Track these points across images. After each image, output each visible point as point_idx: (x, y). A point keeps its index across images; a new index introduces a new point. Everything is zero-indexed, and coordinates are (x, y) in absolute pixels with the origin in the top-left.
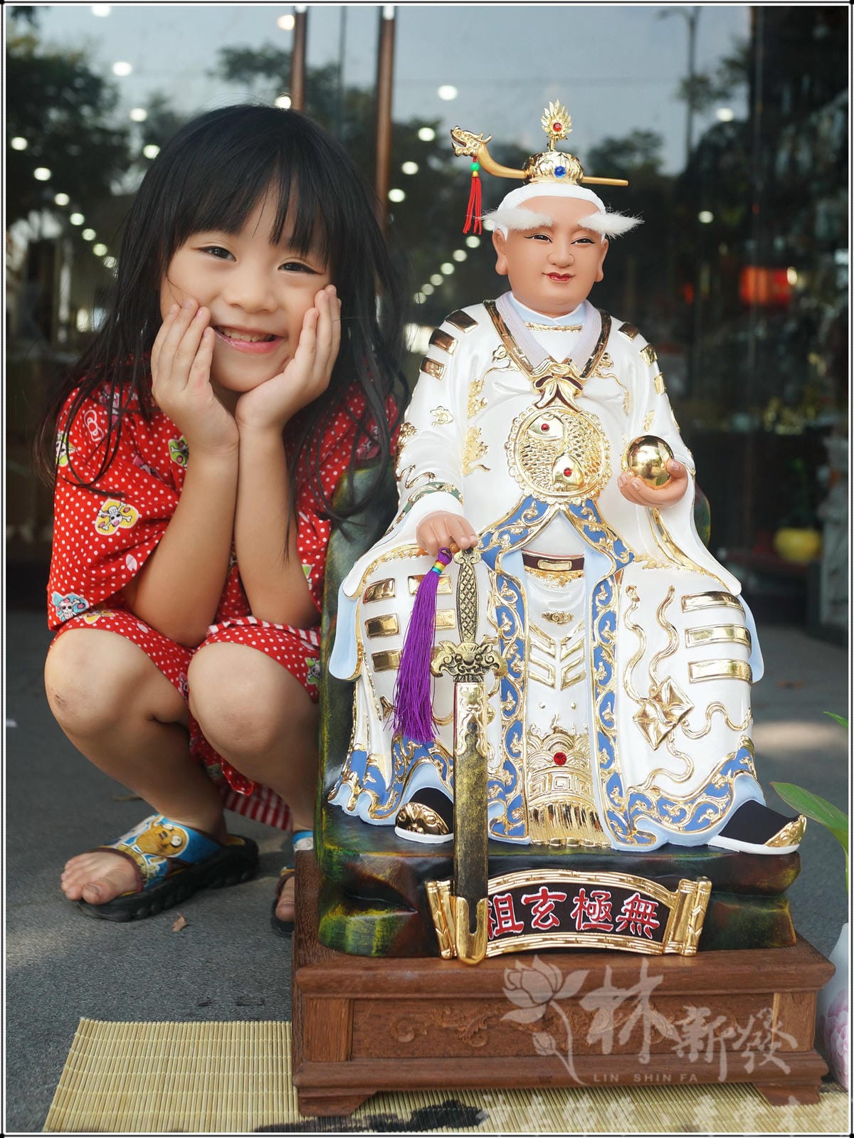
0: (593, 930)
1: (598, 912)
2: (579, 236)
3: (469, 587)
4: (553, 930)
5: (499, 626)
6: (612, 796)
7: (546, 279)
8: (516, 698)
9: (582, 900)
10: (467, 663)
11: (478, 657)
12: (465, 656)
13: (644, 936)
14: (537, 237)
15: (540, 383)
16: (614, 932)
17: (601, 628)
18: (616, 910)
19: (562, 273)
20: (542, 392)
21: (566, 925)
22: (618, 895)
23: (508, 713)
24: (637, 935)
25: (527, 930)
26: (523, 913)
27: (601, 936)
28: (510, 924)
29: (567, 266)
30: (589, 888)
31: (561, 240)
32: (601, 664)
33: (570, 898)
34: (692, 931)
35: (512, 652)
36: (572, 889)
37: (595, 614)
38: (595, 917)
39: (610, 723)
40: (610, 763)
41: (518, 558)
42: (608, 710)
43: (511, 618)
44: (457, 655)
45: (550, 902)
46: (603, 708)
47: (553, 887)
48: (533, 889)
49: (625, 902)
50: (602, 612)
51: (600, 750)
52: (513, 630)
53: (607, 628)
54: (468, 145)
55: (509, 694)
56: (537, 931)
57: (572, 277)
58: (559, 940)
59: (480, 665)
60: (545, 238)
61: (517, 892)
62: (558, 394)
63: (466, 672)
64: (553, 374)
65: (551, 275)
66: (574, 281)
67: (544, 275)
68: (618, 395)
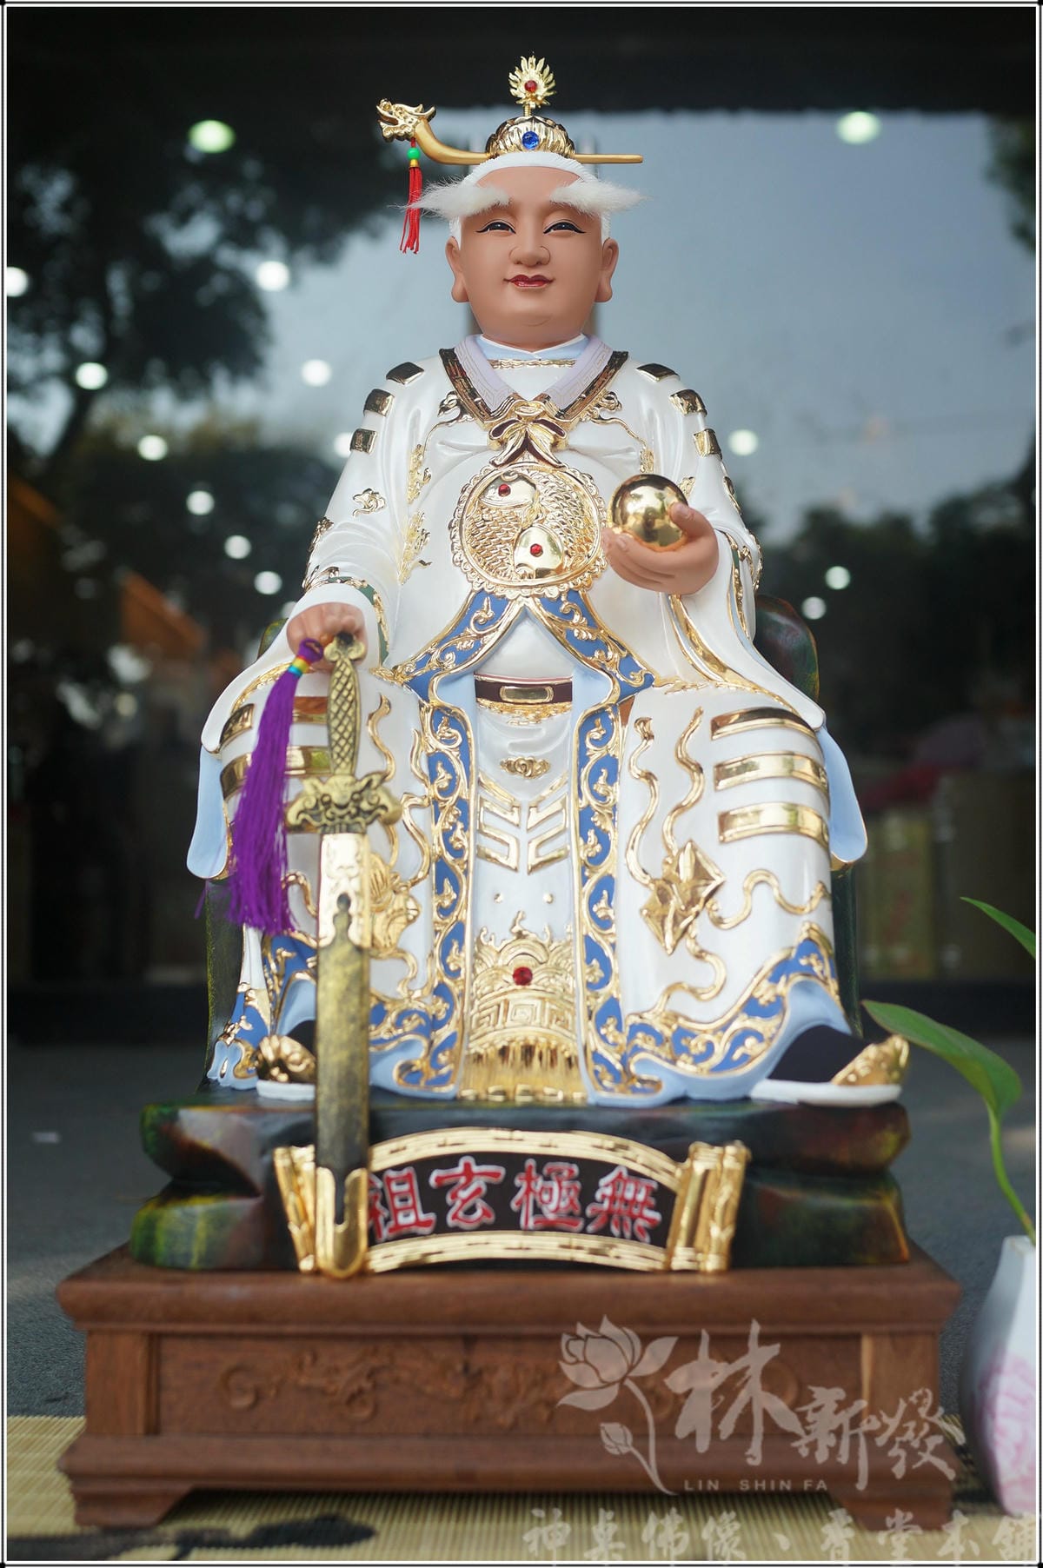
0: (549, 1227)
1: (557, 1198)
2: (554, 219)
3: (345, 693)
4: (483, 1227)
5: (432, 782)
6: (603, 1031)
7: (510, 287)
8: (457, 889)
9: (529, 1179)
10: (340, 807)
11: (356, 796)
12: (336, 797)
13: (634, 1238)
14: (493, 227)
15: (498, 432)
16: (584, 1231)
17: (593, 779)
18: (587, 1196)
19: (530, 274)
20: (503, 443)
21: (506, 1221)
22: (592, 1171)
23: (444, 911)
24: (622, 1236)
25: (441, 1229)
26: (435, 1200)
27: (564, 1239)
28: (412, 1219)
29: (539, 263)
30: (542, 1160)
31: (527, 225)
32: (591, 833)
33: (509, 1178)
34: (718, 1232)
35: (452, 819)
36: (513, 1162)
37: (583, 758)
38: (553, 1206)
39: (604, 923)
40: (605, 981)
41: (468, 684)
42: (603, 904)
43: (449, 768)
44: (324, 795)
45: (479, 1183)
46: (594, 899)
47: (482, 1157)
48: (450, 1161)
49: (603, 1182)
50: (595, 754)
51: (588, 961)
52: (453, 784)
53: (601, 780)
54: (401, 122)
55: (447, 883)
56: (457, 1230)
57: (551, 282)
58: (500, 1245)
59: (359, 809)
60: (504, 227)
61: (423, 1166)
62: (527, 445)
63: (337, 820)
64: (519, 417)
65: (517, 280)
66: (553, 288)
67: (505, 280)
68: (628, 450)
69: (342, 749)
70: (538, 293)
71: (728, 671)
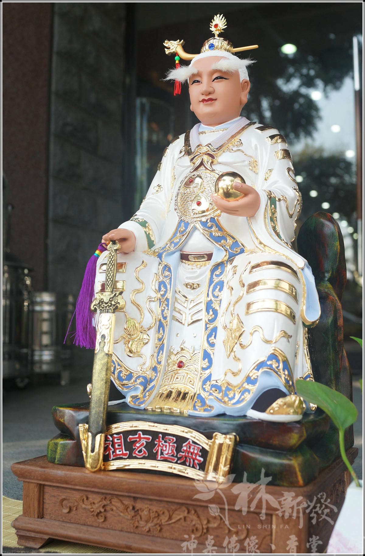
0: (165, 460)
1: (168, 449)
2: (215, 76)
4: (144, 458)
5: (159, 292)
6: (204, 386)
7: (202, 103)
8: (164, 332)
9: (159, 441)
10: (106, 303)
11: (111, 299)
12: (106, 300)
13: (193, 467)
14: (195, 82)
15: (193, 159)
16: (177, 463)
17: (214, 290)
18: (179, 449)
19: (206, 98)
20: (194, 163)
21: (152, 456)
22: (181, 440)
23: (160, 340)
24: (189, 466)
25: (131, 457)
26: (130, 446)
27: (170, 464)
28: (121, 453)
29: (210, 93)
30: (165, 435)
32: (211, 311)
33: (153, 440)
34: (223, 467)
35: (164, 305)
36: (155, 434)
37: (211, 281)
38: (166, 452)
39: (212, 345)
40: (209, 367)
42: (213, 337)
43: (166, 287)
44: (102, 299)
45: (144, 441)
46: (209, 336)
47: (144, 432)
48: (134, 432)
49: (184, 444)
50: (216, 280)
52: (166, 292)
53: (217, 290)
54: (172, 48)
55: (161, 329)
56: (135, 458)
57: (216, 100)
58: (149, 464)
59: (111, 304)
60: (198, 81)
61: (126, 434)
62: (202, 163)
63: (105, 308)
64: (200, 153)
66: (217, 103)
67: (200, 101)
68: (244, 161)
69: (109, 282)
70: (210, 105)
71: (266, 246)
